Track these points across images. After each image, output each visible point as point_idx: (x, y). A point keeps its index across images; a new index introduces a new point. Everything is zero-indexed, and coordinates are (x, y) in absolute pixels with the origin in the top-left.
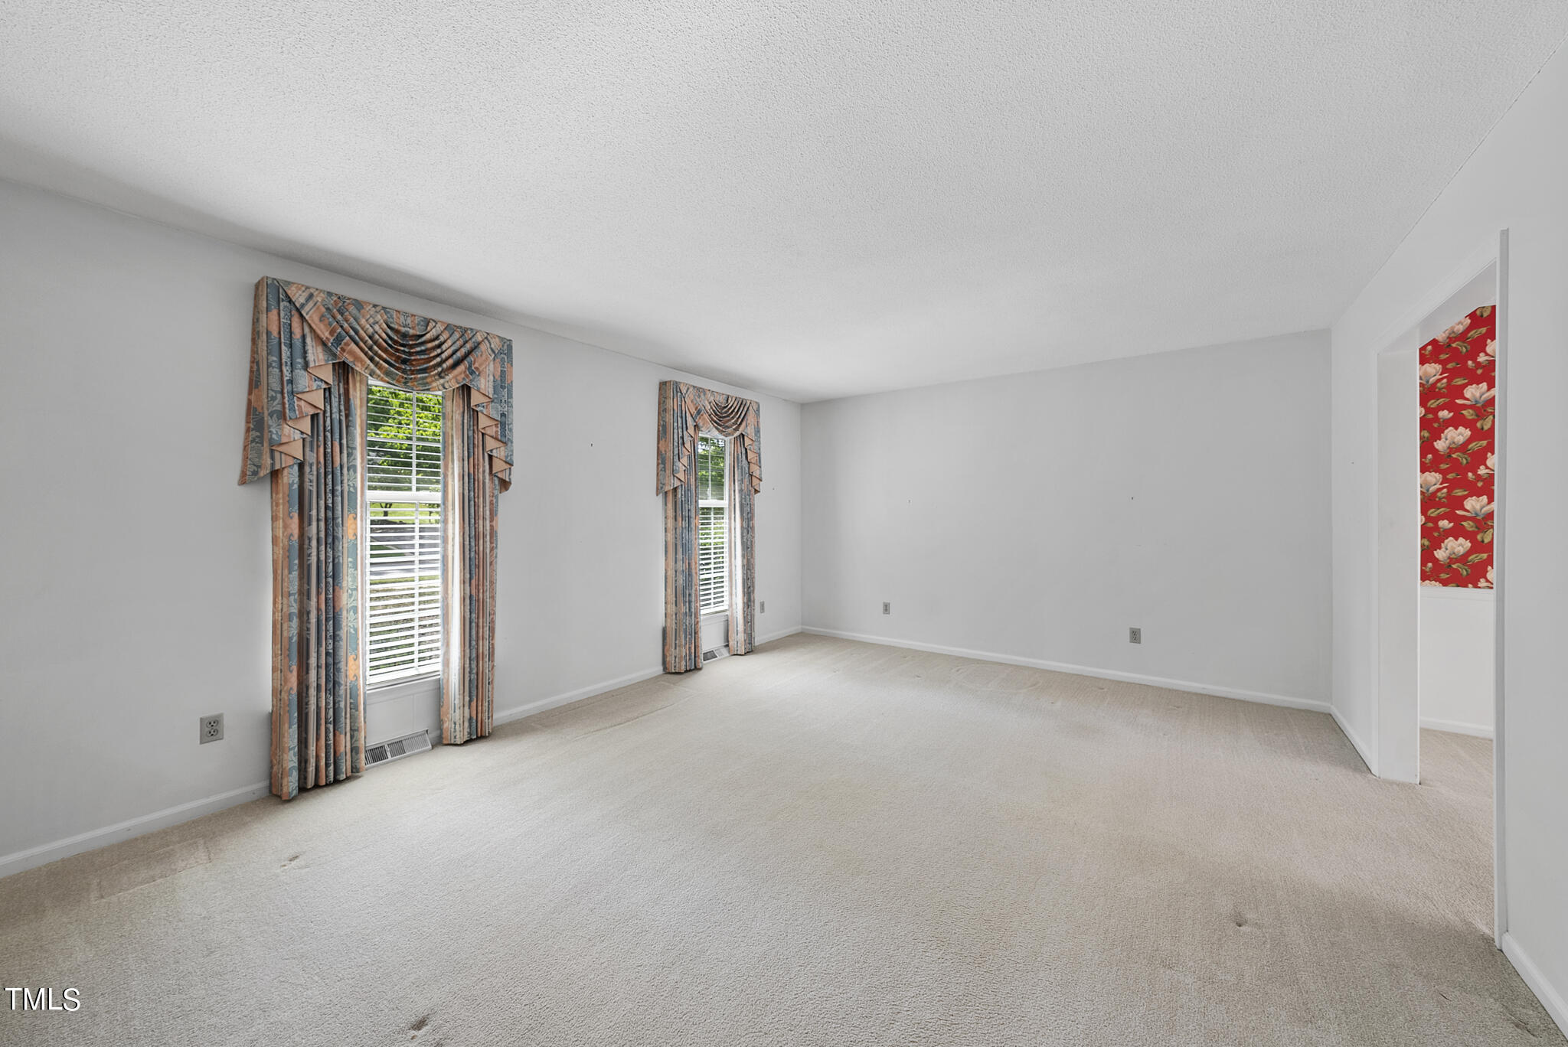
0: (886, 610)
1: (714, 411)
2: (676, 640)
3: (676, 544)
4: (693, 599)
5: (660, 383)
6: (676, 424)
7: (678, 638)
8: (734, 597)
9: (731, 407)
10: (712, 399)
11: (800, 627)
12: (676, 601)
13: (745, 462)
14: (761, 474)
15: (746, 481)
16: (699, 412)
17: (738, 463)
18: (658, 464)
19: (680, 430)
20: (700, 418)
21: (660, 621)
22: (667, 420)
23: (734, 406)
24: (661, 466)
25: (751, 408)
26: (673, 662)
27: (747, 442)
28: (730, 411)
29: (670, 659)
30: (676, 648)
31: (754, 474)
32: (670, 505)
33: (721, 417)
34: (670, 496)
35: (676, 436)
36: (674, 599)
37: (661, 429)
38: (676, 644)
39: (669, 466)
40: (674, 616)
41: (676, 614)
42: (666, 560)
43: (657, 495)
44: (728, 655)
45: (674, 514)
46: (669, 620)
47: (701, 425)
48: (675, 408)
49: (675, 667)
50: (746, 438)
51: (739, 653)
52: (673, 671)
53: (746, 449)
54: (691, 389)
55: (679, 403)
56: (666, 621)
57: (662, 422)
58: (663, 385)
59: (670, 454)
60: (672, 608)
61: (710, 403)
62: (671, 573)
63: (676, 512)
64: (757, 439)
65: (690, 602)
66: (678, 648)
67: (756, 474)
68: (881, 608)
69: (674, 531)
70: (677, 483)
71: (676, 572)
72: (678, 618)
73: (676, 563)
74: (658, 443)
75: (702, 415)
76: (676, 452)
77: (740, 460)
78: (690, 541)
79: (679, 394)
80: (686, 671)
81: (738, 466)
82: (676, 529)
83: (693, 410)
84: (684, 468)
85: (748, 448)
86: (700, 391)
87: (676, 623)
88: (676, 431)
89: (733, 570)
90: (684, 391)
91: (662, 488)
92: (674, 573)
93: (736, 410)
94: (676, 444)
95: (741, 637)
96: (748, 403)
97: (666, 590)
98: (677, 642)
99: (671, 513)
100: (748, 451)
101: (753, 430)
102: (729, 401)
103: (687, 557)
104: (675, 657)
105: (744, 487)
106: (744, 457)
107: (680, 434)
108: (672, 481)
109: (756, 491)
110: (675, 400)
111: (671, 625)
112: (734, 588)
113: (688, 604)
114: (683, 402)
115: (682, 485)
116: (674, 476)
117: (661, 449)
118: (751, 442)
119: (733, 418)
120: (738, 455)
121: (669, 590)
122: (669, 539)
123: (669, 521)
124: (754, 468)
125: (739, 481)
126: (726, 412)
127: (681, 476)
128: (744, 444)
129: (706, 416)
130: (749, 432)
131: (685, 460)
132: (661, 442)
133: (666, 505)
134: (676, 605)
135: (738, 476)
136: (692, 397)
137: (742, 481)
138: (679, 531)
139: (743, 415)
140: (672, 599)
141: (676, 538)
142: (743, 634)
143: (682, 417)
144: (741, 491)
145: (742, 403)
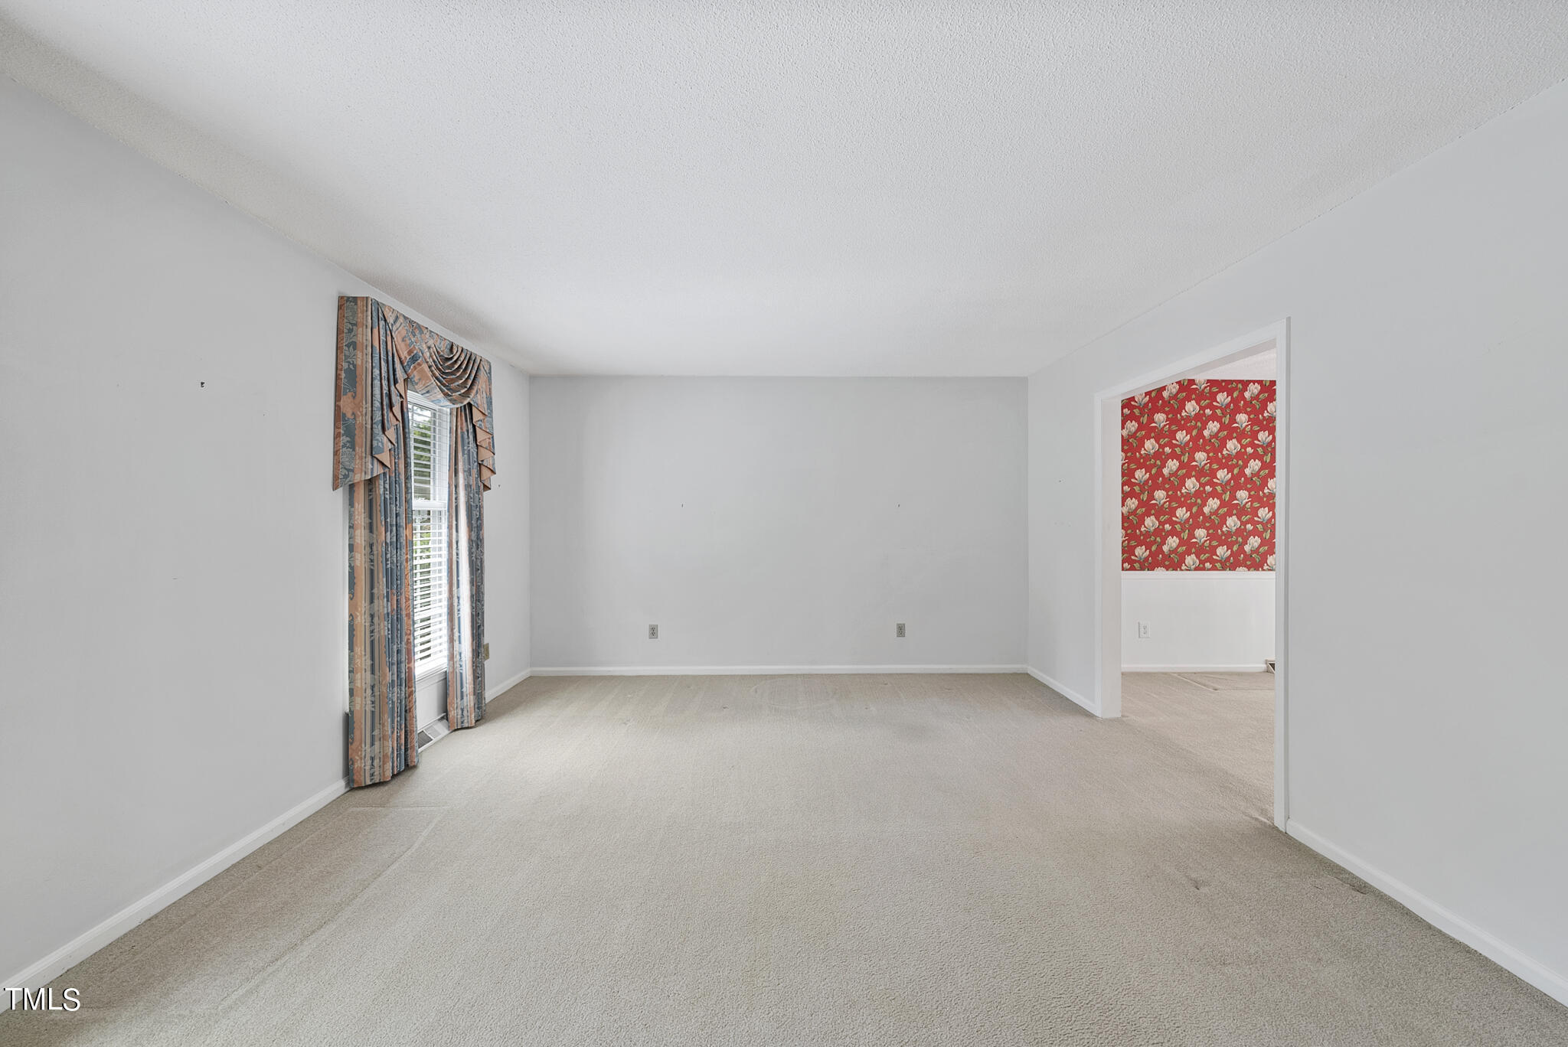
0: (653, 634)
1: (434, 361)
2: (373, 730)
3: (372, 571)
4: (404, 657)
5: (341, 298)
6: (376, 372)
7: (377, 725)
8: (456, 643)
9: (456, 361)
10: (431, 343)
11: (529, 670)
12: (373, 666)
13: (472, 445)
14: (493, 464)
15: (474, 472)
16: (414, 359)
17: (463, 446)
18: (337, 436)
19: (385, 383)
20: (415, 368)
21: (342, 704)
22: (359, 362)
23: (462, 359)
24: (344, 439)
25: (481, 368)
26: (368, 768)
27: (477, 416)
28: (456, 366)
29: (362, 765)
30: (372, 744)
31: (485, 463)
32: (360, 506)
33: (444, 373)
34: (360, 494)
35: (377, 391)
36: (369, 662)
37: (343, 375)
38: (373, 737)
39: (361, 439)
40: (369, 691)
41: (373, 687)
42: (351, 599)
43: (335, 488)
44: (447, 732)
45: (368, 521)
46: (358, 700)
47: (416, 379)
48: (376, 344)
49: (372, 775)
50: (474, 410)
51: (466, 725)
52: (369, 782)
53: (474, 426)
54: (401, 320)
55: (382, 338)
56: (351, 702)
57: (345, 365)
58: (346, 305)
59: (363, 420)
60: (364, 678)
61: (429, 348)
62: (362, 620)
63: (371, 517)
64: (487, 415)
65: (399, 663)
66: (377, 743)
67: (488, 463)
68: (647, 632)
69: (368, 549)
70: (378, 470)
71: (372, 616)
72: (377, 694)
73: (372, 601)
74: (338, 398)
75: (419, 364)
76: (378, 417)
77: (467, 441)
78: (398, 565)
79: (382, 323)
80: (394, 776)
81: (463, 450)
82: (371, 546)
83: (404, 354)
84: (390, 446)
85: (477, 425)
86: (415, 327)
87: (373, 702)
88: (377, 383)
89: (455, 604)
90: (391, 320)
91: (346, 476)
92: (369, 619)
93: (464, 367)
94: (377, 404)
95: (469, 700)
96: (478, 361)
97: (351, 648)
98: (376, 733)
99: (361, 519)
100: (477, 428)
101: (485, 399)
102: (455, 352)
103: (395, 592)
104: (372, 759)
105: (473, 482)
106: (471, 437)
107: (385, 387)
108: (370, 466)
109: (486, 488)
110: (376, 331)
111: (364, 705)
112: (456, 630)
113: (395, 667)
114: (389, 338)
115: (384, 473)
116: (373, 457)
117: (343, 410)
118: (481, 417)
119: (460, 378)
120: (462, 433)
121: (358, 650)
122: (358, 563)
123: (358, 532)
124: (485, 454)
125: (464, 471)
126: (449, 367)
127: (385, 458)
128: (472, 419)
129: (425, 367)
130: (479, 402)
131: (391, 433)
132: (344, 398)
133: (351, 504)
134: (373, 672)
135: (464, 464)
136: (404, 333)
137: (469, 472)
138: (379, 549)
139: (473, 375)
140: (364, 662)
141: (372, 561)
142: (472, 697)
143: (387, 362)
144: (468, 486)
145: (471, 358)
